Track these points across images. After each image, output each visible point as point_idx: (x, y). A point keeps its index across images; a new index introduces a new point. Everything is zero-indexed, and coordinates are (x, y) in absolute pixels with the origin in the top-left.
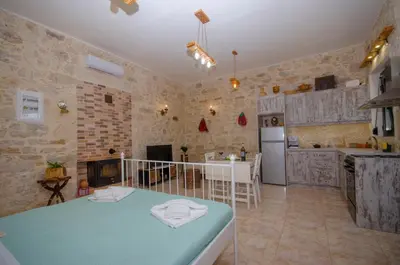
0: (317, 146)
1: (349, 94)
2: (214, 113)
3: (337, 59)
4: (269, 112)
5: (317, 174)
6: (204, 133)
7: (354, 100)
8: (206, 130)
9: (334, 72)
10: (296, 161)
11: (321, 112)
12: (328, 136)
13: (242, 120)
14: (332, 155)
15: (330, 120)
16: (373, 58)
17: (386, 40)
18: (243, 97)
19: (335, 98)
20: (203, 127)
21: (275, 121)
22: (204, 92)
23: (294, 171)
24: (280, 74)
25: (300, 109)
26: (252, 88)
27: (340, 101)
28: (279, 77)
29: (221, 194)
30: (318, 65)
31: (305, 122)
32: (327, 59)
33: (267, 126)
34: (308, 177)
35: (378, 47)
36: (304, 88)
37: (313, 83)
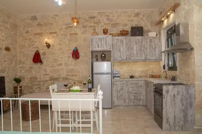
0: (132, 77)
1: (151, 41)
2: (48, 46)
3: (144, 16)
4: (100, 49)
5: (132, 98)
6: (39, 65)
7: (154, 45)
8: (41, 62)
9: (142, 24)
10: (119, 88)
11: (135, 52)
12: (138, 69)
13: (76, 54)
14: (142, 83)
15: (140, 58)
16: (164, 20)
17: (174, 11)
18: (77, 34)
19: (143, 43)
20: (37, 58)
21: (104, 56)
22: (39, 25)
23: (118, 97)
24: (107, 19)
25: (122, 49)
26: (85, 27)
27: (146, 45)
28: (106, 22)
29: (67, 122)
30: (132, 18)
31: (125, 58)
32: (137, 15)
33: (97, 60)
34: (127, 101)
35: (169, 14)
36: (124, 32)
37: (130, 30)
